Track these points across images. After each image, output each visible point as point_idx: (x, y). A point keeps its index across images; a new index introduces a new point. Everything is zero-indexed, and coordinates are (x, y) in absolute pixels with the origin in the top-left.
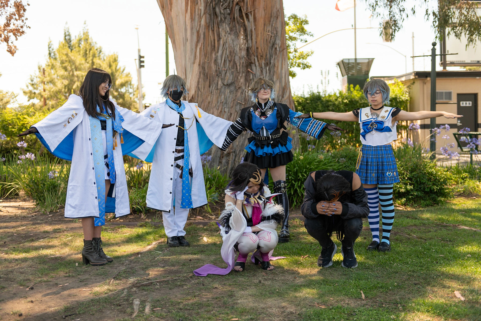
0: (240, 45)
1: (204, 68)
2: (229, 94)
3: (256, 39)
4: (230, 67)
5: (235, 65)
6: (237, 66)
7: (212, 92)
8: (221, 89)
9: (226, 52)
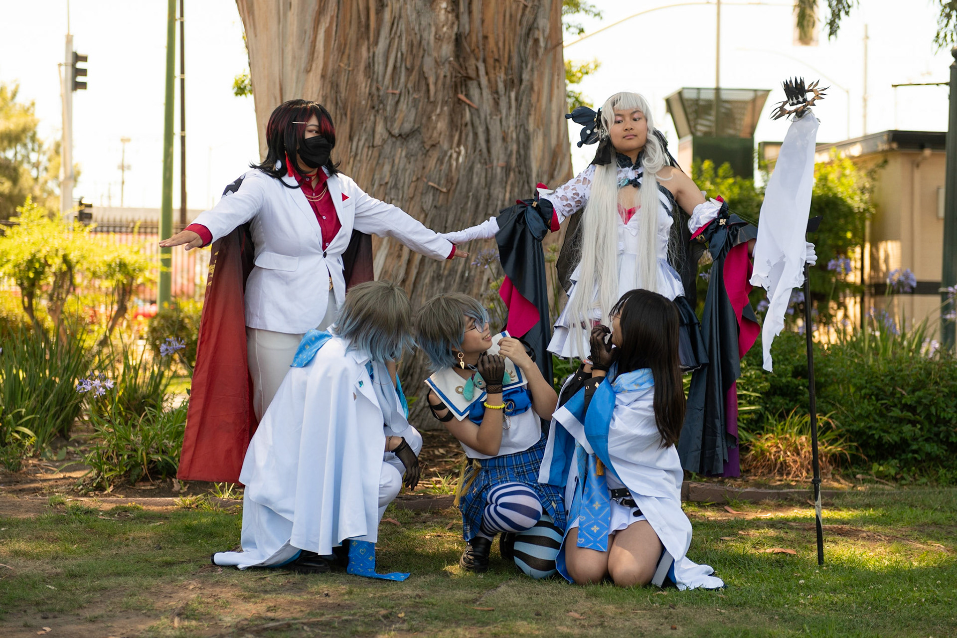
0: (436, 25)
1: (335, 86)
2: (404, 160)
3: (483, 13)
4: (410, 85)
5: (423, 83)
6: (428, 85)
7: (356, 154)
8: (382, 146)
9: (399, 43)
